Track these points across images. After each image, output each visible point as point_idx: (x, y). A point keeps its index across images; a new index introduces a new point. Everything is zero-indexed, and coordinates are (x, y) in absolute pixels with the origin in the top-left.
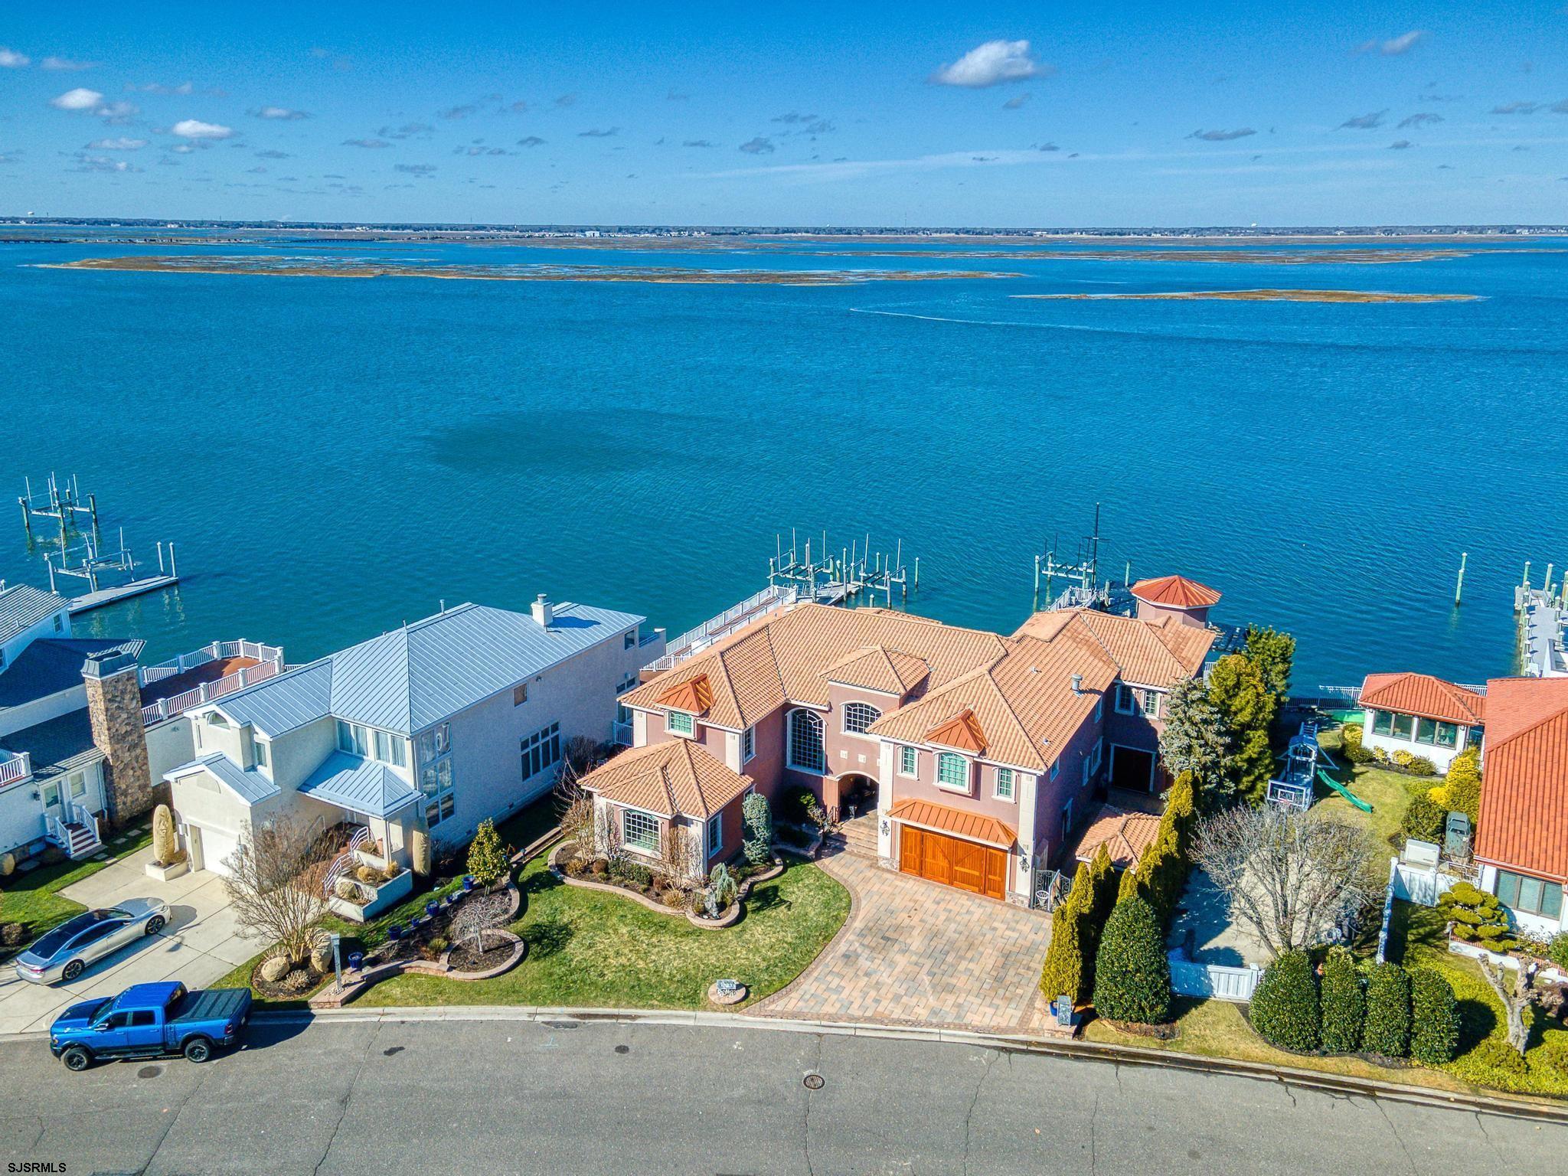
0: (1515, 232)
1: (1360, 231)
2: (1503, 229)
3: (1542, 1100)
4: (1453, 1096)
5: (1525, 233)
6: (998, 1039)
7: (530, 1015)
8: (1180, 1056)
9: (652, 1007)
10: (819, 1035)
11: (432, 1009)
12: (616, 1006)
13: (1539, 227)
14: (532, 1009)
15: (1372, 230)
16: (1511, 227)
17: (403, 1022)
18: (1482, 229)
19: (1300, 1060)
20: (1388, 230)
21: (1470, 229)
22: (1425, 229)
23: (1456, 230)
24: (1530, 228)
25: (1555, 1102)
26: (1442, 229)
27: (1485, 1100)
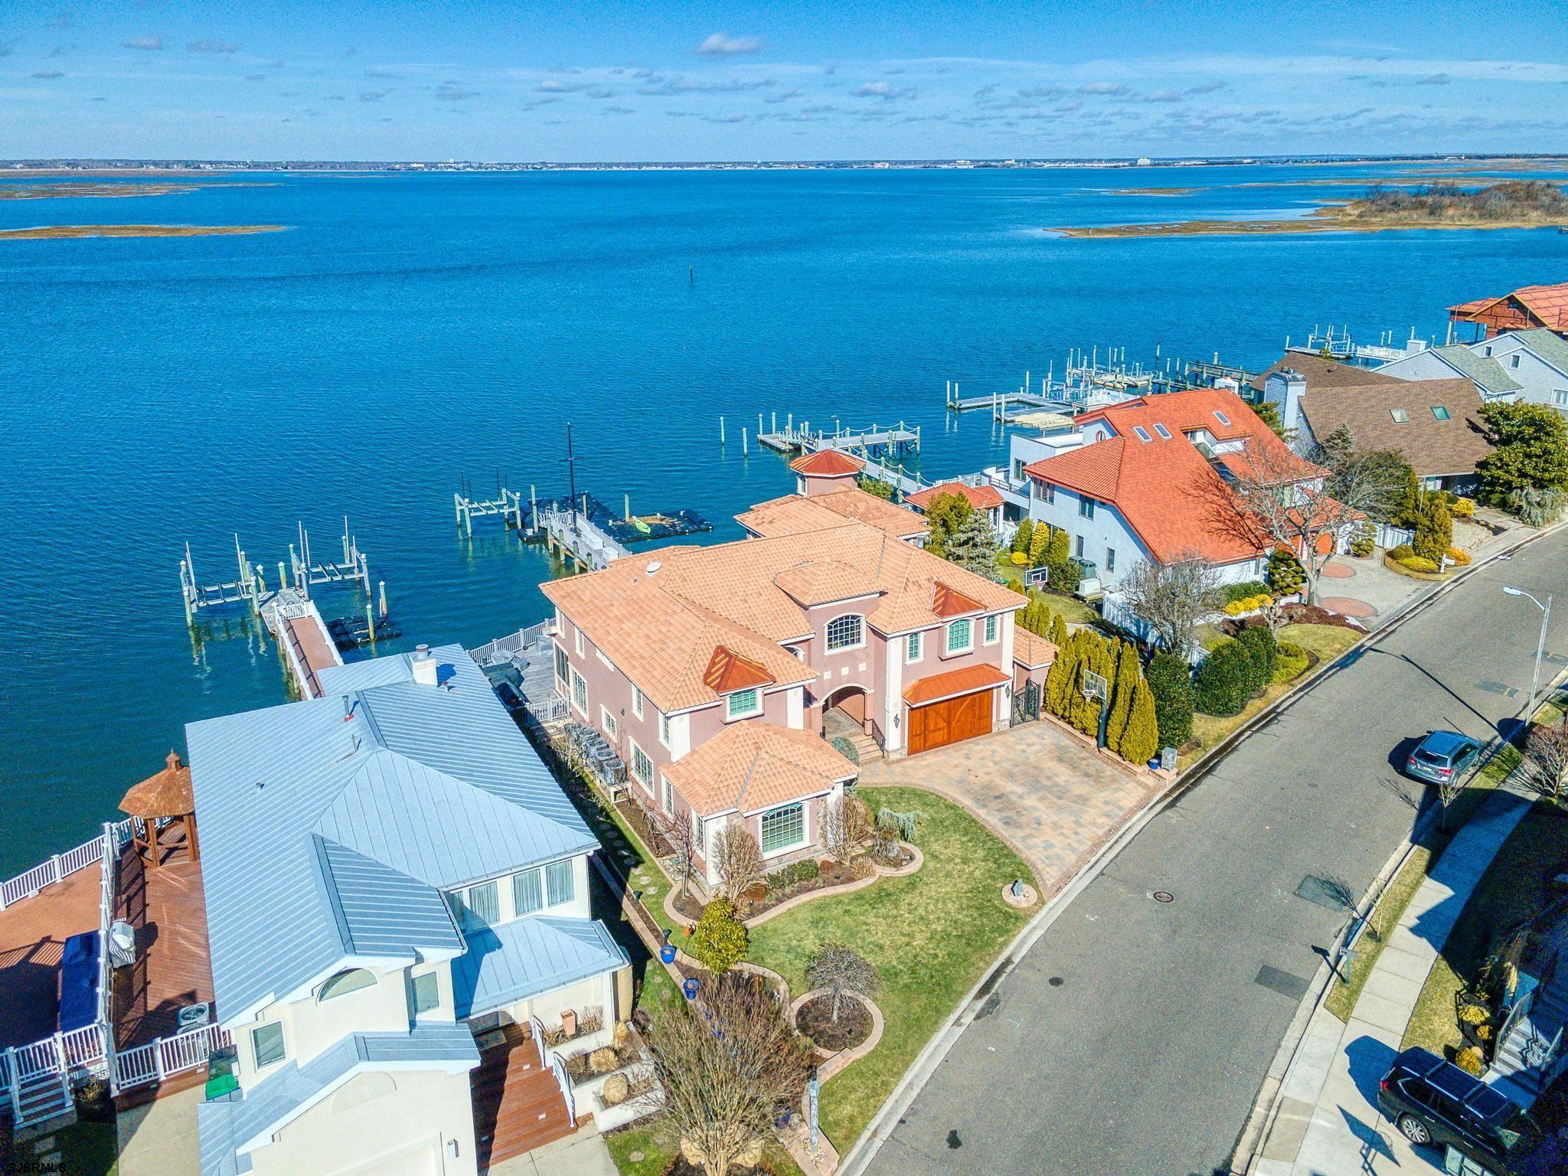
0: (199, 167)
1: (41, 164)
2: (187, 164)
3: (1307, 674)
4: (1290, 693)
5: (208, 167)
6: (1158, 802)
7: (957, 1023)
8: (1214, 750)
9: (1005, 944)
10: (1102, 874)
11: (898, 1091)
12: (988, 965)
13: (221, 163)
14: (953, 1017)
15: (53, 163)
16: (193, 162)
17: (902, 1121)
18: (168, 164)
19: (1242, 717)
20: (73, 164)
21: (156, 164)
22: (109, 163)
23: (141, 164)
24: (211, 163)
25: (1312, 671)
26: (127, 163)
27: (1299, 686)
